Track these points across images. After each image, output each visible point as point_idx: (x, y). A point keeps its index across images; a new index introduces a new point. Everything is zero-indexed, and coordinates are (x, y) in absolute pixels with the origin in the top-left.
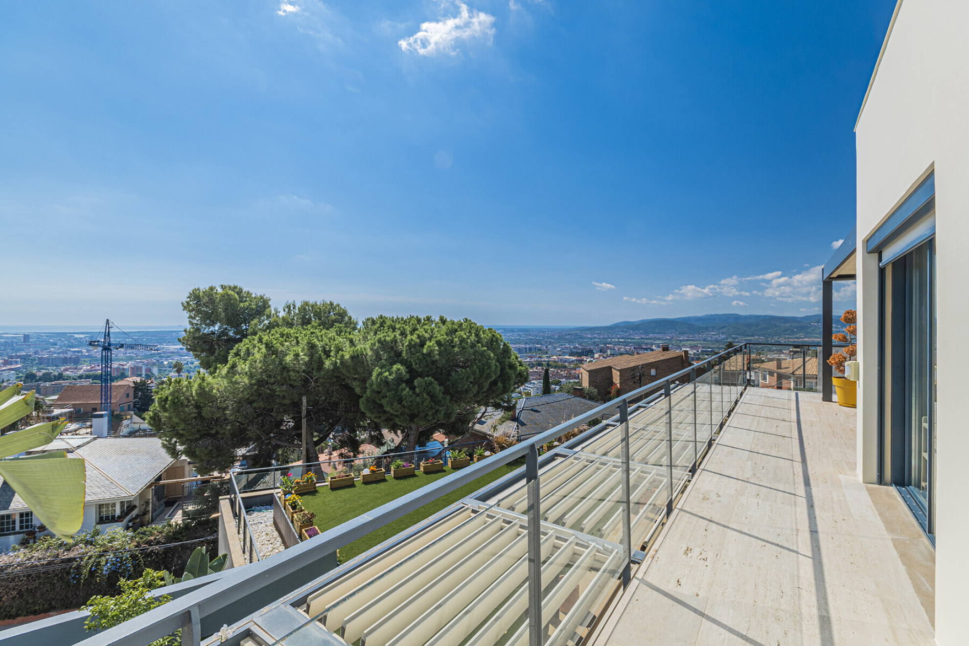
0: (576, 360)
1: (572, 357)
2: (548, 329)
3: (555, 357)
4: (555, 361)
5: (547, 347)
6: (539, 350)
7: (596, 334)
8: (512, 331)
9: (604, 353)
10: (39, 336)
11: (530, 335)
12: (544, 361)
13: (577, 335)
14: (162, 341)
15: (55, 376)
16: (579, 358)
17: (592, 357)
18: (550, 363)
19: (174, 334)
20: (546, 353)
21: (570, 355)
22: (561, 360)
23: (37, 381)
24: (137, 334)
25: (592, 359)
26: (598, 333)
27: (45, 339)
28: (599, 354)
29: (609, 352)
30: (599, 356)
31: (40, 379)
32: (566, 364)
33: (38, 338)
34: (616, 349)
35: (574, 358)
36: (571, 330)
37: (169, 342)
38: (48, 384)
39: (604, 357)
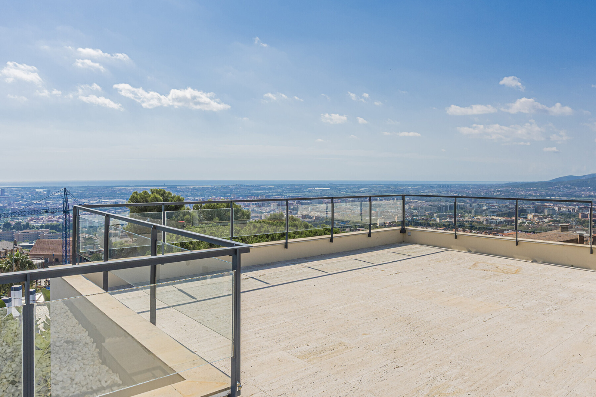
0: (505, 221)
1: (500, 218)
2: (474, 185)
3: (479, 217)
4: (479, 222)
5: (471, 206)
6: (462, 209)
7: (531, 190)
8: (432, 187)
9: (540, 213)
10: (11, 189)
11: (451, 192)
12: (466, 221)
13: (508, 192)
14: (101, 195)
15: (23, 225)
16: (509, 219)
17: (524, 218)
18: (474, 223)
19: (110, 188)
20: (470, 212)
21: (498, 215)
22: (487, 220)
23: (11, 229)
24: (82, 189)
25: (524, 220)
26: (534, 190)
27: (15, 192)
28: (533, 214)
29: (546, 212)
30: (534, 216)
31: (14, 228)
32: (493, 226)
33: (11, 192)
34: (556, 208)
35: (502, 219)
36: (500, 186)
37: (106, 196)
38: (19, 232)
39: (539, 218)
